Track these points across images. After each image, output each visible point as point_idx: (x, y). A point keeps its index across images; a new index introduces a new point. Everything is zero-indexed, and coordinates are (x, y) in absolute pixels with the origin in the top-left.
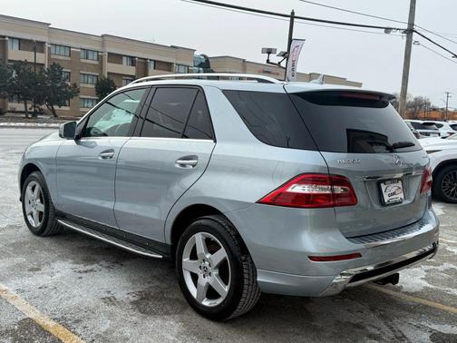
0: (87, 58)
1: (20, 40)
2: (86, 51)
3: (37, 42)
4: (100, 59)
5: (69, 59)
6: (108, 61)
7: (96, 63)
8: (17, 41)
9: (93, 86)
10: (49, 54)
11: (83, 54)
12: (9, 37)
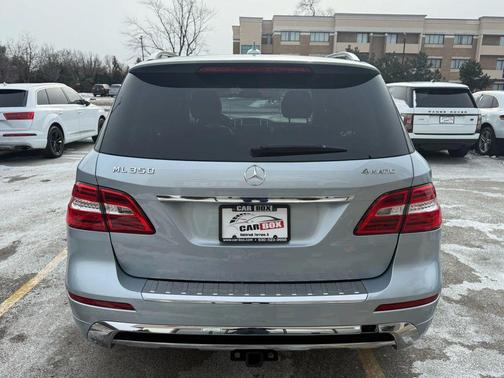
0: (461, 44)
1: (397, 34)
2: (461, 36)
3: (408, 34)
4: (474, 42)
5: (442, 46)
6: (483, 44)
7: (470, 47)
8: (395, 36)
9: (458, 70)
10: (423, 44)
11: (456, 40)
12: (389, 33)
